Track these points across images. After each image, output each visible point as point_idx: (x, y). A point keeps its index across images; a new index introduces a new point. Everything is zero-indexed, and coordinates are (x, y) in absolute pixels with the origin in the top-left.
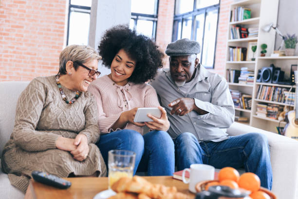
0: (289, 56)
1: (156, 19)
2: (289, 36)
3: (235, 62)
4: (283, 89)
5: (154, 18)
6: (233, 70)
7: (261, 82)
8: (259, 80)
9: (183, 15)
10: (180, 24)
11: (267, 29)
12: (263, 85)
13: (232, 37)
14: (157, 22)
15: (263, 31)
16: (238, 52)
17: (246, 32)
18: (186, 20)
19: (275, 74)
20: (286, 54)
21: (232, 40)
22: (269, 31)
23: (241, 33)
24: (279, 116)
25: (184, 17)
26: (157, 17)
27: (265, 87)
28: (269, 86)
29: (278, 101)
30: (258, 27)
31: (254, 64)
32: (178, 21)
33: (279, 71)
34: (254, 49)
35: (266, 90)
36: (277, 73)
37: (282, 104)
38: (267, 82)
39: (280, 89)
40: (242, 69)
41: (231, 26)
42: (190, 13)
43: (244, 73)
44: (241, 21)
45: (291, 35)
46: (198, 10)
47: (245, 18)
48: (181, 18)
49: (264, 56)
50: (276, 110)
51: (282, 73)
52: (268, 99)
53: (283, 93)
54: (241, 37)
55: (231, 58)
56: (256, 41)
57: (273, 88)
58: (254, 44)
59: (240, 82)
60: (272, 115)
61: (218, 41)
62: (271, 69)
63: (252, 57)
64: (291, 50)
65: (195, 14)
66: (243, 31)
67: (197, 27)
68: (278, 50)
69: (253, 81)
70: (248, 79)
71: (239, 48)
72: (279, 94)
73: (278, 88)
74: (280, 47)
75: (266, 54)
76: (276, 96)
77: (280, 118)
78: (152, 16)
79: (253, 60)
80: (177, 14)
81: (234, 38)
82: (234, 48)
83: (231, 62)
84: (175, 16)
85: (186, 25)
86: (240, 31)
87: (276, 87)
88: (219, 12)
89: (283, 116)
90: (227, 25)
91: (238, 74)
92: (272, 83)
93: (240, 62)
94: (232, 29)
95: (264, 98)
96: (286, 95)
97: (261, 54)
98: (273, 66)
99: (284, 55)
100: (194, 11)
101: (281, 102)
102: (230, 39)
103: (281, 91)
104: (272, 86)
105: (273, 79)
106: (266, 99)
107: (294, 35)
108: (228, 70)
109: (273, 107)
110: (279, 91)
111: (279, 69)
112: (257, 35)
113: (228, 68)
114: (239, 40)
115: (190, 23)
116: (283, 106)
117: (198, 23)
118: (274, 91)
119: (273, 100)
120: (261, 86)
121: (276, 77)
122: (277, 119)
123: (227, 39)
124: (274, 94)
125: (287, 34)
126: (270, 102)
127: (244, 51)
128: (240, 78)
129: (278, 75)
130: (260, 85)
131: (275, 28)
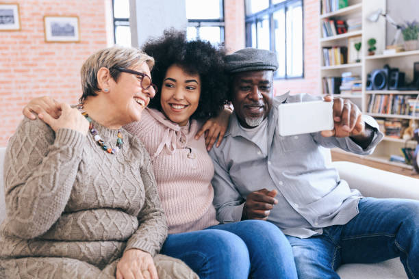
0: (409, 50)
1: (222, 24)
2: (408, 24)
3: (333, 67)
4: (407, 97)
5: (221, 22)
6: (331, 78)
7: (373, 89)
8: (370, 88)
9: (256, 15)
10: (253, 26)
11: (374, 17)
12: (376, 95)
13: (325, 34)
14: (224, 27)
15: (368, 20)
16: (336, 54)
17: (343, 26)
18: (261, 20)
19: (392, 78)
20: (405, 48)
21: (326, 39)
22: (377, 20)
23: (337, 28)
24: (403, 133)
25: (259, 17)
26: (223, 21)
27: (380, 97)
28: (385, 94)
29: (400, 114)
30: (361, 17)
31: (361, 67)
32: (251, 22)
33: (397, 74)
34: (358, 47)
35: (381, 101)
36: (394, 75)
37: (406, 117)
38: (382, 89)
39: (401, 97)
40: (344, 75)
41: (322, 21)
42: (265, 11)
43: (348, 81)
44: (336, 11)
45: (411, 21)
46: (276, 6)
47: (341, 7)
48: (254, 19)
49: (373, 54)
50: (398, 125)
51: (402, 75)
52: (386, 112)
53: (406, 102)
54: (338, 33)
55: (327, 62)
56: (360, 35)
57: (391, 97)
58: (357, 41)
59: (342, 93)
60: (393, 133)
61: (306, 42)
62: (386, 71)
63: (356, 58)
64: (413, 43)
65: (271, 11)
66: (340, 24)
67: (276, 27)
68: (392, 44)
69: (361, 90)
70: (354, 88)
71: (336, 47)
72: (401, 105)
73: (399, 97)
74: (394, 41)
75: (376, 52)
76: (397, 107)
77: (406, 136)
78: (218, 21)
79: (358, 61)
80: (248, 14)
81: (328, 35)
82: (329, 48)
83: (328, 67)
84: (247, 17)
85: (262, 26)
86: (336, 24)
87: (395, 96)
88: (303, 5)
89: (409, 133)
90: (316, 19)
91: (338, 82)
92: (389, 89)
93: (340, 66)
94: (324, 25)
95: (379, 112)
96: (411, 105)
97: (368, 52)
98: (387, 66)
99: (403, 50)
100: (270, 8)
101: (404, 114)
102: (322, 37)
103: (404, 100)
104: (389, 95)
105: (390, 84)
106: (383, 113)
107: (414, 22)
108: (324, 78)
109: (393, 122)
110: (399, 99)
111: (396, 70)
112: (360, 28)
113: (324, 75)
114: (336, 37)
115: (266, 23)
116: (409, 120)
117: (276, 22)
118: (393, 101)
119: (392, 113)
120: (373, 96)
121: (394, 81)
122: (401, 138)
123: (318, 37)
124: (393, 104)
125: (405, 21)
126: (388, 115)
127: (344, 51)
128: (341, 88)
129: (396, 78)
130: (371, 95)
131: (385, 16)
